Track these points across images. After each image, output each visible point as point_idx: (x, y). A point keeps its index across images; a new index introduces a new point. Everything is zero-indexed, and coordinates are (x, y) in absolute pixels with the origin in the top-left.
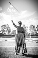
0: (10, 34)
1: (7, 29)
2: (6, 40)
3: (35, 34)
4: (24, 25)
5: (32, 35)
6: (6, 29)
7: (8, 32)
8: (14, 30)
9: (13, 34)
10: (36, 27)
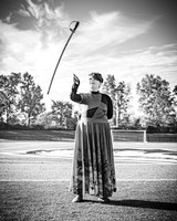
0: (39, 120)
1: (27, 98)
2: (34, 152)
3: (166, 121)
4: (113, 78)
5: (150, 130)
6: (18, 98)
7: (30, 113)
8: (61, 104)
9: (54, 124)
10: (171, 88)
